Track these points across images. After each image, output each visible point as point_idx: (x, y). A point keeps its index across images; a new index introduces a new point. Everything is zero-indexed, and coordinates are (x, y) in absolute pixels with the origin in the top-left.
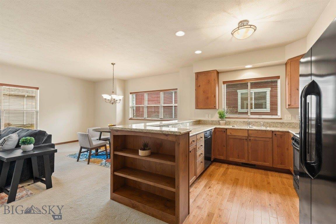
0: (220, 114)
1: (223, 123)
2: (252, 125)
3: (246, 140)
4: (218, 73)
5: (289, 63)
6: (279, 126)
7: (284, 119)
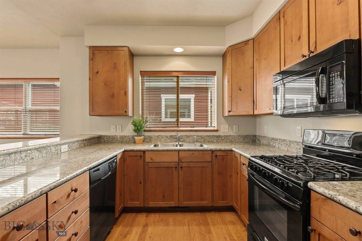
0: (135, 125)
1: (140, 140)
2: (182, 141)
3: (176, 168)
4: (132, 55)
5: (230, 52)
6: (215, 141)
7: (221, 130)
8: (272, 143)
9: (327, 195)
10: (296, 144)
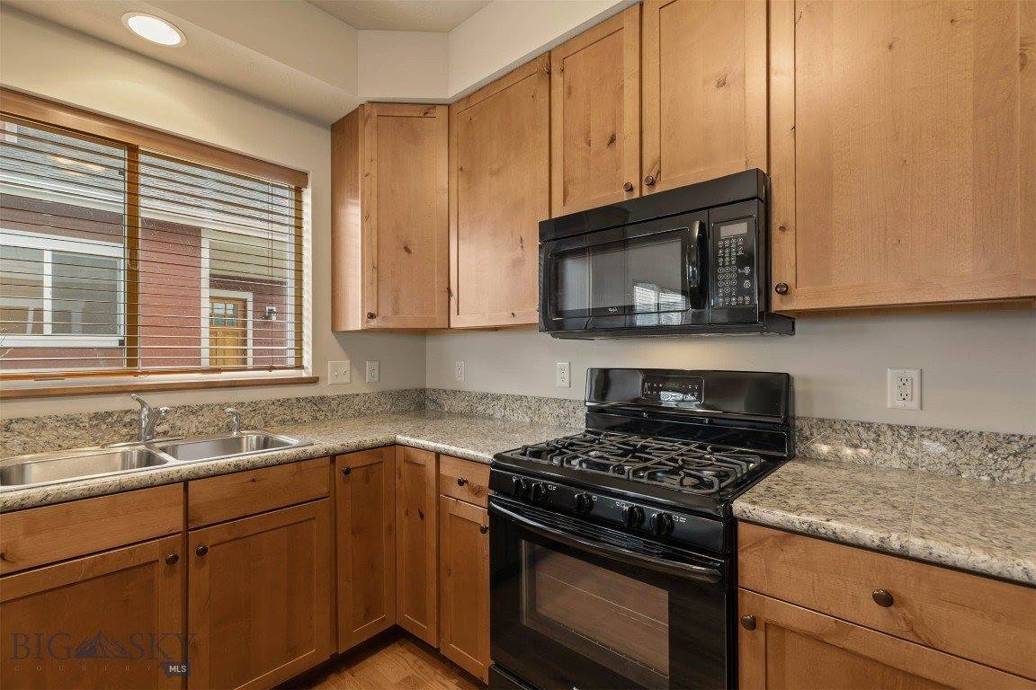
3: (172, 559)
5: (373, 122)
6: (306, 417)
7: (326, 378)
8: (481, 408)
9: (797, 525)
10: (555, 405)
